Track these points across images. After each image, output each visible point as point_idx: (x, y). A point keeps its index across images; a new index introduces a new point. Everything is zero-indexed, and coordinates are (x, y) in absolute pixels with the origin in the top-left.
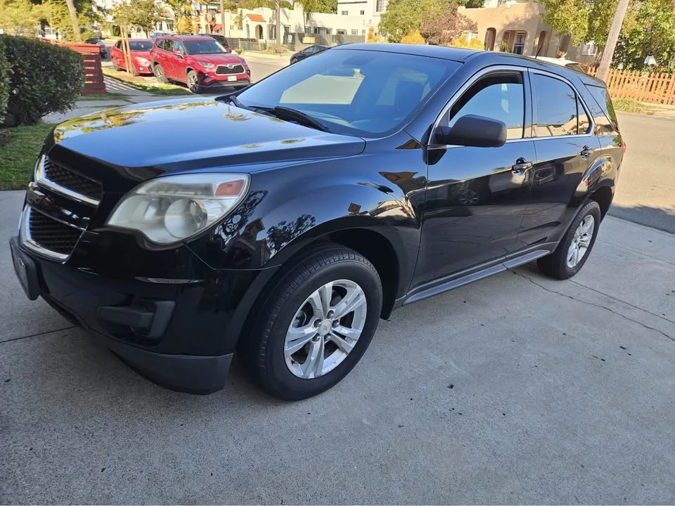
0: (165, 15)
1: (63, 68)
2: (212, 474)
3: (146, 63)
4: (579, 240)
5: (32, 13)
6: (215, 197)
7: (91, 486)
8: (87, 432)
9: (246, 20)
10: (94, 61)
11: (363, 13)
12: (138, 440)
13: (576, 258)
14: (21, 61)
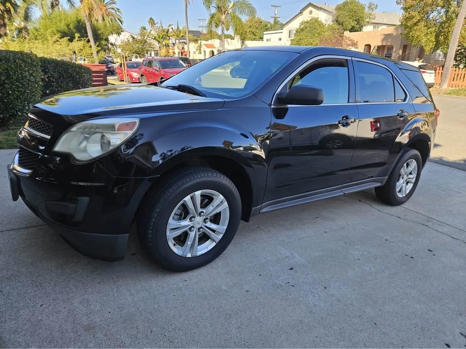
0: (152, 46)
1: (78, 77)
2: (110, 312)
3: (137, 76)
4: (405, 177)
5: (69, 47)
6: (116, 132)
7: (31, 314)
8: (38, 283)
9: (203, 48)
10: (102, 74)
11: (280, 39)
12: (68, 290)
13: (404, 190)
14: (52, 73)
